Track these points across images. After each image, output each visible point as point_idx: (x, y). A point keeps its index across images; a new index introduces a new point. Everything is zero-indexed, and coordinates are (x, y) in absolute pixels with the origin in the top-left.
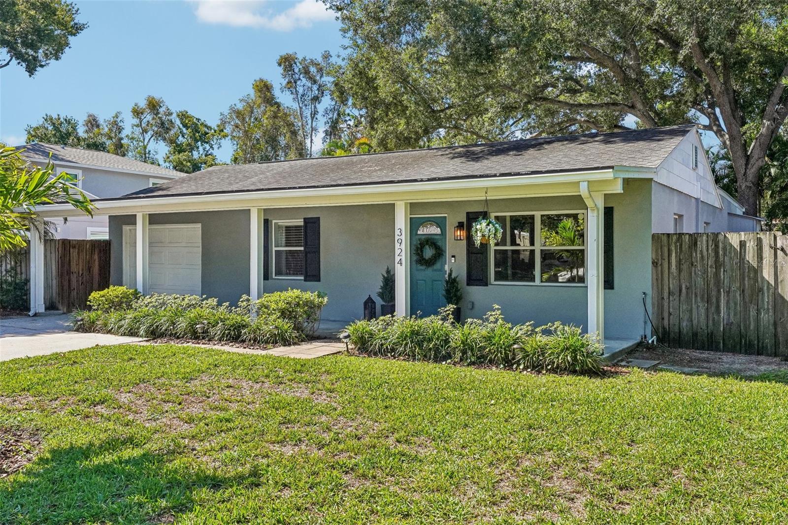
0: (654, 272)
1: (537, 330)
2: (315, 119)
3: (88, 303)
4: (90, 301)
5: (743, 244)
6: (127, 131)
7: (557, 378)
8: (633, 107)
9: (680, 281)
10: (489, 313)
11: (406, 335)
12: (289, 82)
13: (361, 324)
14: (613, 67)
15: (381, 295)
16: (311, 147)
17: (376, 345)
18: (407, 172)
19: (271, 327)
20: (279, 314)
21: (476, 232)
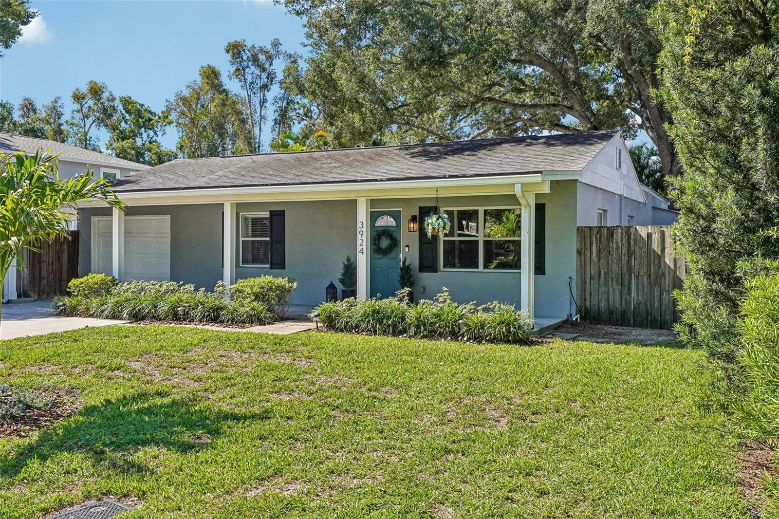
0: (579, 259)
1: (479, 308)
2: (263, 107)
3: (68, 289)
4: (70, 288)
5: (649, 236)
6: (66, 117)
7: (495, 346)
8: (571, 108)
9: (599, 267)
10: (439, 294)
11: (369, 314)
12: (237, 70)
13: (328, 306)
14: (554, 71)
15: (342, 281)
16: (260, 136)
17: (342, 323)
18: (365, 170)
19: (248, 309)
20: (253, 298)
21: (428, 225)
